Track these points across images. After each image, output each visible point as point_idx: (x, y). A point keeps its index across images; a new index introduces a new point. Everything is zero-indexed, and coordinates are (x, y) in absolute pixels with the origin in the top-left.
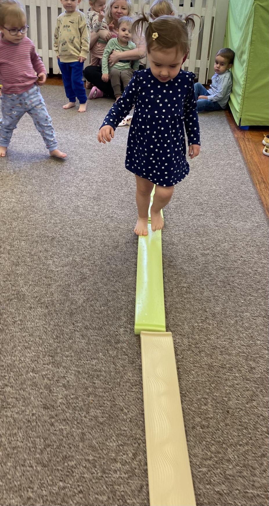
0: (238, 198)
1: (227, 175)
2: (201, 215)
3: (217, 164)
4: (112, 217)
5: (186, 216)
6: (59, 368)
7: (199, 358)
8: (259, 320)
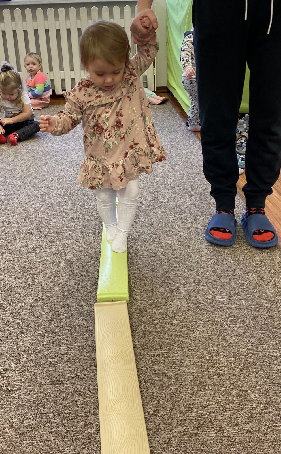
2: (175, 196)
6: (60, 346)
7: (201, 316)
8: (251, 276)
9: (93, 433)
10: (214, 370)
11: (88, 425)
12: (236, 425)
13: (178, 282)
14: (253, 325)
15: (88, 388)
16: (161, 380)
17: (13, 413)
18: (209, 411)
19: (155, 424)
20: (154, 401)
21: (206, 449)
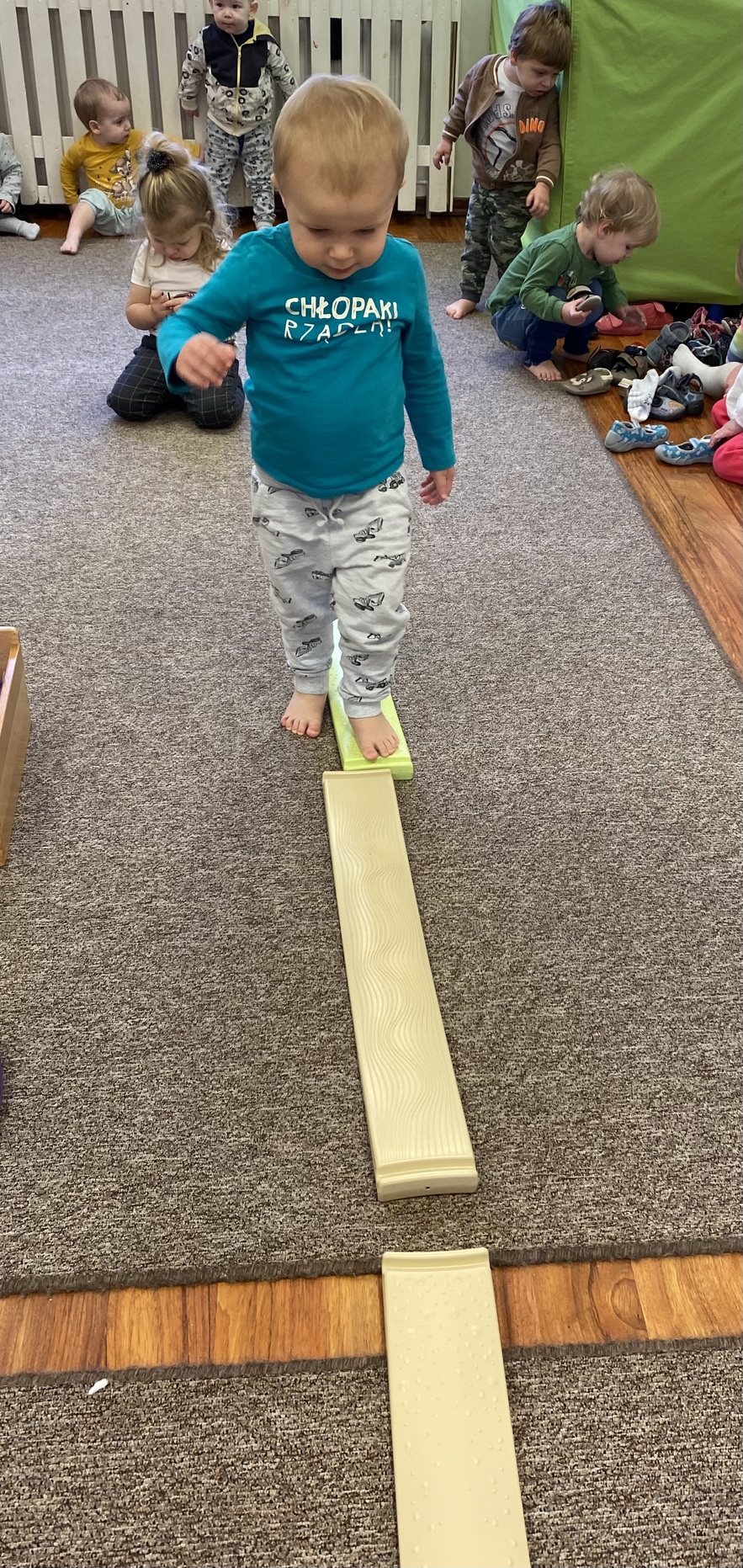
5: (464, 539)
6: (257, 854)
7: (548, 804)
8: (660, 726)
9: (338, 1005)
10: (568, 903)
11: (326, 992)
12: (605, 997)
13: (502, 734)
14: (653, 824)
15: (321, 932)
16: (466, 920)
17: (179, 972)
18: (556, 974)
19: (454, 993)
20: (452, 956)
21: (548, 1033)
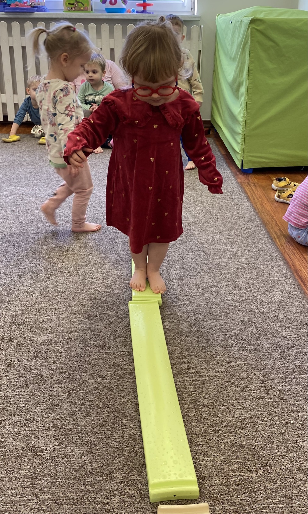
0: (256, 259)
1: (237, 230)
3: (223, 216)
4: (95, 298)
5: (194, 290)
